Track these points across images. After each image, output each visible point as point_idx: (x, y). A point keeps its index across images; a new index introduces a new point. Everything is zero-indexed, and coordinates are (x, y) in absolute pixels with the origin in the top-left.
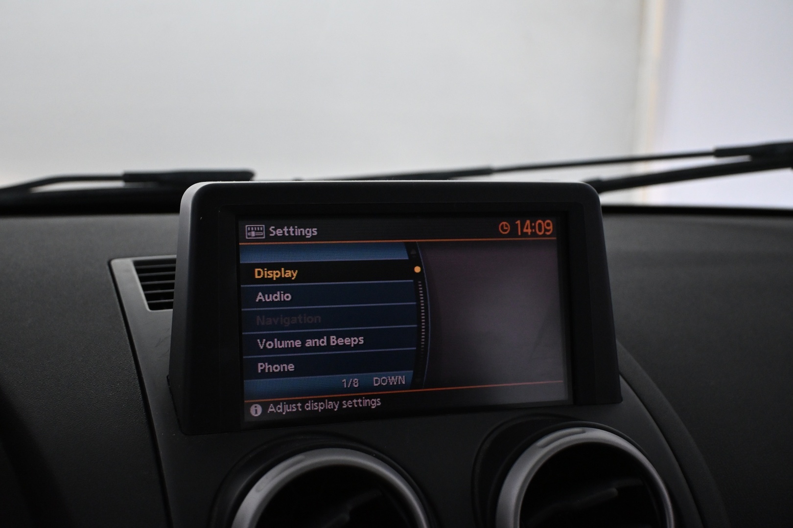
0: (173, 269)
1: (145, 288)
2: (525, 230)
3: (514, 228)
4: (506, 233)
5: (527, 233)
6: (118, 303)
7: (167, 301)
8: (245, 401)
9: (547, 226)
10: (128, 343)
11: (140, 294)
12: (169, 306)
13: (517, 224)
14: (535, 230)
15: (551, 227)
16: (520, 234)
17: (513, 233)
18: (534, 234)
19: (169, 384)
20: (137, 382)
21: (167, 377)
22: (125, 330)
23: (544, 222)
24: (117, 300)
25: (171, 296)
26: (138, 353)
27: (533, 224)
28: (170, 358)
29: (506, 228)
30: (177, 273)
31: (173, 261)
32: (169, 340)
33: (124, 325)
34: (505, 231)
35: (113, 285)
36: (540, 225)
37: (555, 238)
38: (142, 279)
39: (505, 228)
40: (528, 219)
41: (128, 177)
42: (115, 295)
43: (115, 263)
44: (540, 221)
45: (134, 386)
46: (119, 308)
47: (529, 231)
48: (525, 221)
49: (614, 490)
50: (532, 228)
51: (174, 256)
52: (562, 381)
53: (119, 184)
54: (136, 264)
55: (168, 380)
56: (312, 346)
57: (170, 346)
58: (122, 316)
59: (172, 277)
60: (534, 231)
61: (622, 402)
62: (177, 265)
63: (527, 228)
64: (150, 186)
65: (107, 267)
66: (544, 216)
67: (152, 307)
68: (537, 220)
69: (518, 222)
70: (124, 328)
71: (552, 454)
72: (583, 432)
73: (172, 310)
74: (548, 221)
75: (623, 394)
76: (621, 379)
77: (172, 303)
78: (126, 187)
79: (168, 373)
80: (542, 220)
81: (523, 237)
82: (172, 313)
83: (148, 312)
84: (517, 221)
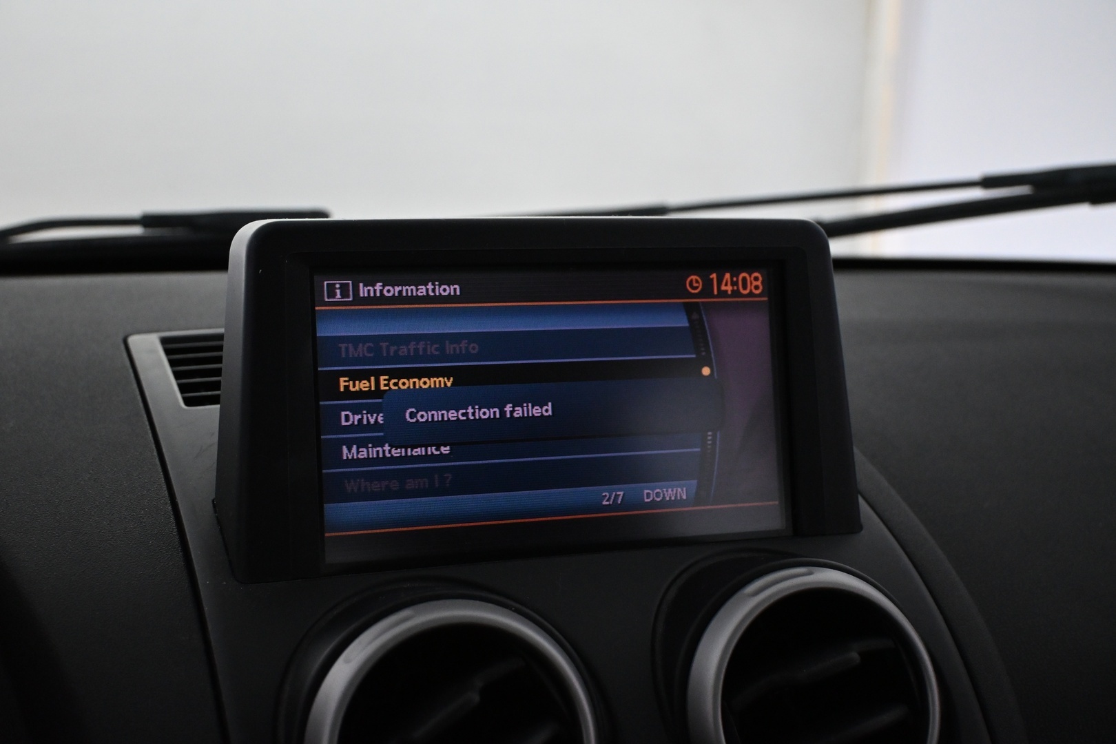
0: (220, 348)
1: (177, 375)
2: (723, 288)
3: (708, 283)
4: (696, 291)
5: (727, 291)
6: (139, 398)
7: (209, 393)
8: (327, 535)
9: (754, 282)
10: (155, 453)
11: (170, 384)
12: (214, 400)
13: (713, 278)
14: (738, 288)
15: (759, 283)
16: (716, 293)
17: (707, 291)
18: (736, 293)
19: (215, 512)
20: (170, 508)
21: (213, 501)
22: (150, 435)
23: (750, 276)
24: (137, 392)
25: (217, 386)
26: (169, 467)
27: (735, 279)
28: (217, 472)
29: (697, 285)
30: (225, 353)
31: (220, 337)
32: (215, 449)
33: (148, 427)
34: (696, 288)
35: (131, 371)
36: (744, 279)
37: (766, 299)
38: (172, 363)
39: (695, 285)
40: (728, 272)
41: (148, 221)
42: (135, 386)
43: (134, 341)
44: (744, 274)
45: (165, 514)
46: (141, 405)
47: (729, 288)
48: (724, 275)
49: (854, 655)
50: (733, 284)
51: (221, 330)
52: (777, 503)
53: (136, 231)
54: (164, 341)
55: (214, 506)
56: (422, 455)
57: (215, 457)
58: (145, 416)
59: (219, 360)
60: (735, 288)
61: (863, 532)
62: (225, 343)
63: (726, 285)
64: (180, 233)
65: (122, 347)
66: (750, 266)
67: (188, 402)
68: (740, 273)
69: (714, 276)
70: (150, 432)
71: (766, 605)
72: (810, 573)
73: (218, 406)
74: (756, 274)
75: (863, 520)
76: (861, 500)
77: (218, 396)
78: (147, 235)
79: (213, 496)
80: (747, 273)
81: (722, 298)
82: (219, 410)
83: (184, 409)
84: (712, 273)
